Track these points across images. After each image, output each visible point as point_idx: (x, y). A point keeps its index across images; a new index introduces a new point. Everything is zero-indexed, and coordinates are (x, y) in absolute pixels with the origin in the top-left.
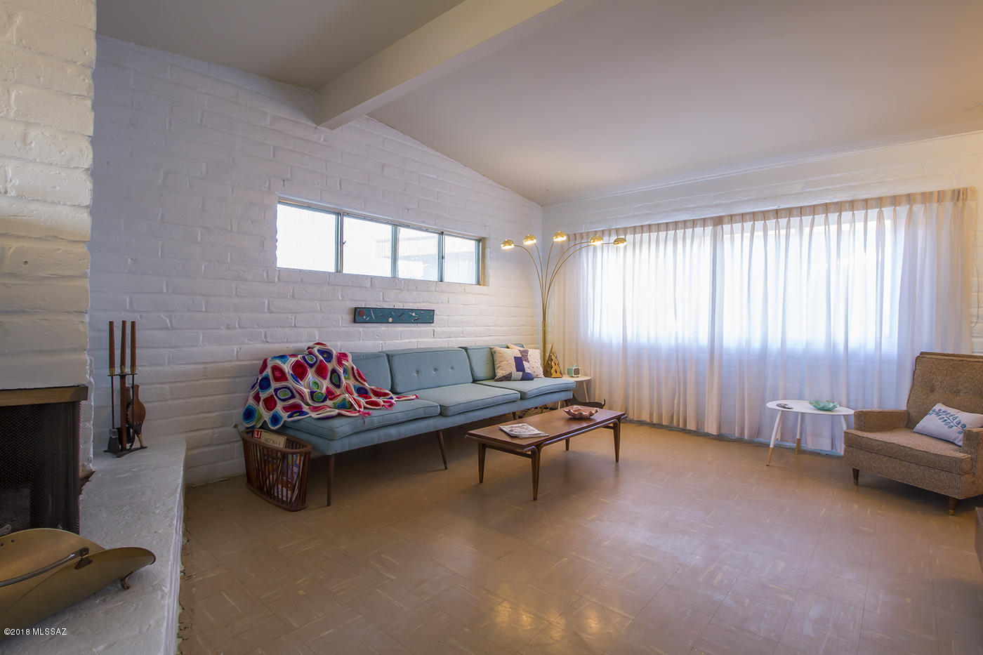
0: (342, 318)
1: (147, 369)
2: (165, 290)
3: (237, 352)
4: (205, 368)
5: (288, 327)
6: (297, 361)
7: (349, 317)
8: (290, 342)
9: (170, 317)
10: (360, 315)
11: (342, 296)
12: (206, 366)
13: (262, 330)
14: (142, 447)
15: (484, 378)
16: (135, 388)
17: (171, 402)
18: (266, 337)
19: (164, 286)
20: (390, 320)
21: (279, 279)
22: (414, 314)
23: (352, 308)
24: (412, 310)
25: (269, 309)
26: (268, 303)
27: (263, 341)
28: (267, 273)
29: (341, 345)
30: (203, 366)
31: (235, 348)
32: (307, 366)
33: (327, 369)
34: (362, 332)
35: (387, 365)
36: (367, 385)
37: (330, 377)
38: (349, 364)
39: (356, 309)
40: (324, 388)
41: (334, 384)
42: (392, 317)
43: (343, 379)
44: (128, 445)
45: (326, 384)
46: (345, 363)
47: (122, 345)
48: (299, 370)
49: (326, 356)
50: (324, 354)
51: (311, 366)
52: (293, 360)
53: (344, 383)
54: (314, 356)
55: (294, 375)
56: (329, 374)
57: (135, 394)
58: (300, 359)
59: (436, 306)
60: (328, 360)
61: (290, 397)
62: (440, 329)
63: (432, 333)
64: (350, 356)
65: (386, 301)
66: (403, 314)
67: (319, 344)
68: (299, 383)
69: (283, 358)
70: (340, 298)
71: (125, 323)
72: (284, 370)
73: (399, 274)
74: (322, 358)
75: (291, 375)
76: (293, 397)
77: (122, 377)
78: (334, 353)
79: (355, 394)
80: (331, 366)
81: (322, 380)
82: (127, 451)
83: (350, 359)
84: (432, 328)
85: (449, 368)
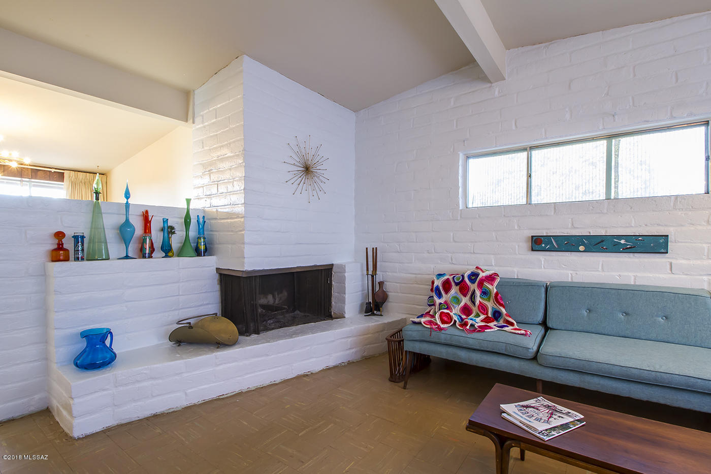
0: (518, 246)
1: (390, 274)
2: (397, 231)
3: (433, 269)
4: (416, 277)
5: (468, 253)
6: (448, 278)
7: (526, 245)
9: (399, 245)
10: (538, 243)
11: (518, 225)
13: (450, 255)
14: (381, 315)
16: (381, 284)
17: (400, 294)
18: (452, 260)
19: (397, 228)
20: (582, 248)
21: (461, 217)
22: (623, 242)
23: (529, 237)
24: (620, 237)
25: (454, 240)
26: (453, 235)
27: (450, 263)
28: (452, 213)
29: (518, 272)
30: (415, 276)
31: (432, 266)
32: (453, 284)
33: (468, 288)
34: (543, 260)
35: (543, 295)
36: (503, 311)
37: (472, 296)
38: (493, 288)
39: (532, 237)
40: (462, 304)
41: (474, 303)
42: (583, 244)
43: (478, 300)
44: (375, 312)
45: (465, 300)
46: (490, 286)
47: (373, 260)
48: (447, 286)
49: (473, 278)
50: (473, 276)
51: (457, 284)
52: (446, 277)
53: (477, 303)
54: (463, 276)
55: (441, 288)
56: (470, 293)
57: (381, 286)
58: (451, 278)
59: (672, 229)
60: (473, 281)
61: (433, 304)
62: (684, 262)
63: (668, 266)
64: (498, 280)
65: (577, 228)
66: (602, 241)
67: (477, 268)
68: (440, 296)
69: (440, 275)
70: (516, 228)
71: (373, 249)
72: (435, 284)
73: (617, 193)
74: (466, 279)
75: (437, 288)
76: (434, 305)
77: (372, 276)
78: (480, 277)
79: (490, 315)
80: (473, 287)
81: (462, 297)
82: (373, 314)
83: (496, 283)
84: (664, 260)
85: (657, 316)
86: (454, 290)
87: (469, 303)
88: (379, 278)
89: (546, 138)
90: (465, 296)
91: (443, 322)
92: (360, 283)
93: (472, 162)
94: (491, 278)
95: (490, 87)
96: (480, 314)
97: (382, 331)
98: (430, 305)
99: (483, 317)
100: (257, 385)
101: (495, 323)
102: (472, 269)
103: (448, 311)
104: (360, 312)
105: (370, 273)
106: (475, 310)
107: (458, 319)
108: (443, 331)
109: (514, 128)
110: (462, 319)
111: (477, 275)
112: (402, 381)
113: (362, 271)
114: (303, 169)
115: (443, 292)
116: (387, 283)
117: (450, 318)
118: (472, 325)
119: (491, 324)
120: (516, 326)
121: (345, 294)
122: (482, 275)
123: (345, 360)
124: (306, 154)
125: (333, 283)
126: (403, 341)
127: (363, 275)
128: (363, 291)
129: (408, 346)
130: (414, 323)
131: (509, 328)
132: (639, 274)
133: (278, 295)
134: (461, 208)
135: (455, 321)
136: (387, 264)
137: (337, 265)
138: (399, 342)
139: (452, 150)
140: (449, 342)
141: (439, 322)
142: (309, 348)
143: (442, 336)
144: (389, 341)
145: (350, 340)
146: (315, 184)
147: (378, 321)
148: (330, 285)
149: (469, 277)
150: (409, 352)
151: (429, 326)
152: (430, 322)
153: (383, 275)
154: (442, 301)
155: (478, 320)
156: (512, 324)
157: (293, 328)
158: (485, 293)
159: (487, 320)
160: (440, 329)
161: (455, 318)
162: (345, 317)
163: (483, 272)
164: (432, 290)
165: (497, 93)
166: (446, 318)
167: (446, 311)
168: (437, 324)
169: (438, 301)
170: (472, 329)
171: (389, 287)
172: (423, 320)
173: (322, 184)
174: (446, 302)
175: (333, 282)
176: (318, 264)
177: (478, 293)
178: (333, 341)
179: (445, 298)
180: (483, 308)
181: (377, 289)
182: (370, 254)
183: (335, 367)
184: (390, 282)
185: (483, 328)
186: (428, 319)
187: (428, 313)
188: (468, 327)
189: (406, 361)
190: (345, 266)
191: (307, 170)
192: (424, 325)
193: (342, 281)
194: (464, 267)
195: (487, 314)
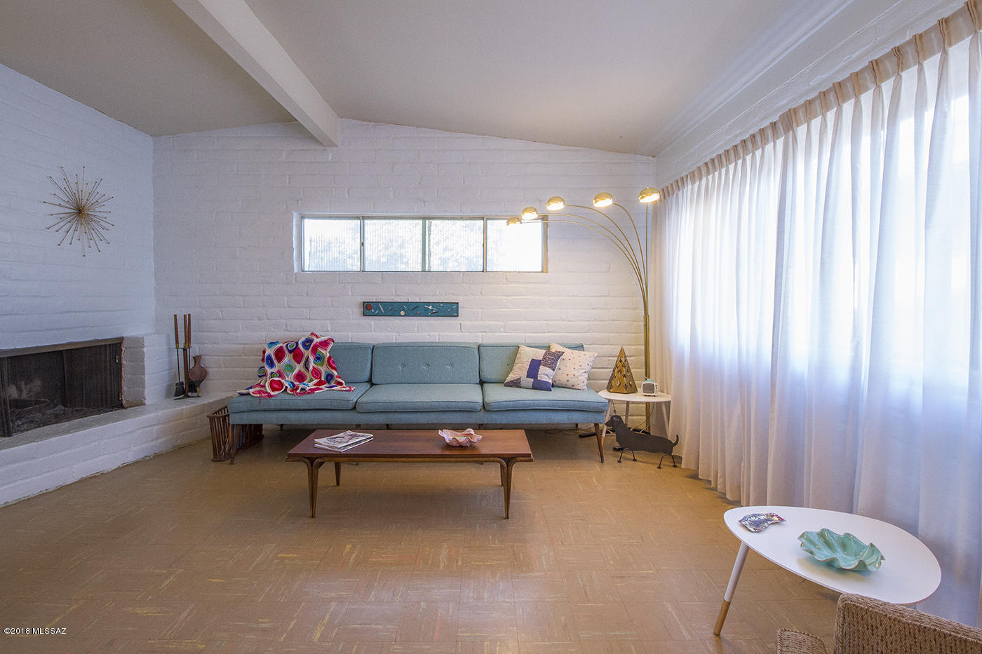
0: (352, 311)
1: (210, 346)
2: (218, 294)
3: (265, 337)
4: (242, 347)
5: (304, 319)
6: (282, 346)
7: (359, 310)
8: (305, 331)
9: (222, 311)
10: (369, 309)
11: (352, 292)
12: (245, 346)
13: (284, 322)
14: (198, 396)
15: (496, 381)
16: (197, 359)
17: (224, 369)
18: (286, 327)
19: (218, 291)
20: (402, 313)
21: (296, 281)
22: (430, 307)
23: (361, 303)
24: (429, 304)
25: (288, 305)
26: (288, 300)
27: (284, 330)
28: (286, 277)
29: (352, 336)
31: (264, 334)
32: (286, 352)
33: (302, 355)
34: (373, 324)
35: (370, 356)
36: (335, 373)
37: (306, 362)
38: (326, 353)
39: (364, 303)
40: (296, 371)
41: (307, 369)
42: (404, 310)
43: (312, 365)
44: (190, 394)
45: (299, 367)
46: (323, 352)
47: (184, 330)
48: (280, 354)
49: (307, 344)
50: (307, 342)
51: (290, 352)
52: (279, 346)
53: (311, 368)
54: (297, 343)
55: (273, 357)
56: (304, 360)
57: (197, 361)
58: (284, 346)
59: (461, 298)
60: (306, 347)
61: (263, 375)
62: (468, 323)
63: (459, 326)
64: (332, 344)
65: (399, 295)
66: (417, 307)
67: (312, 334)
68: (272, 365)
69: (272, 344)
70: (350, 293)
71: (185, 316)
72: (267, 354)
73: (429, 267)
74: (300, 346)
75: (269, 358)
76: (265, 375)
77: (185, 350)
78: (314, 342)
79: (323, 379)
80: (307, 353)
81: (296, 364)
82: (188, 397)
83: (329, 349)
84: (456, 322)
85: (447, 365)
86: (288, 358)
87: (303, 370)
88: (195, 350)
89: (374, 212)
90: (299, 362)
91: (274, 389)
92: (167, 360)
93: (307, 222)
94: (325, 344)
95: (324, 150)
96: (313, 378)
97: (200, 414)
98: (260, 377)
99: (316, 381)
100: (20, 497)
101: (327, 385)
102: (308, 335)
103: (280, 379)
104: (168, 395)
105: (181, 346)
106: (309, 375)
107: (289, 385)
108: (273, 398)
109: (347, 197)
110: (294, 385)
111: (312, 341)
112: (227, 459)
113: (168, 344)
114: (72, 211)
115: (275, 361)
116: (206, 357)
117: (281, 384)
118: (302, 389)
119: (323, 387)
120: (344, 385)
121: (144, 374)
122: (316, 340)
123: (151, 453)
124: (78, 191)
125: (124, 362)
126: (228, 415)
127: (169, 349)
128: (170, 369)
129: (235, 419)
130: (242, 394)
131: (338, 388)
132: (441, 334)
133: (26, 384)
134: (296, 270)
135: (286, 387)
136: (204, 334)
137: (129, 338)
138: (224, 418)
139: (284, 208)
140: (279, 407)
141: (269, 390)
142: (97, 443)
143: (272, 403)
144: (211, 419)
145: (155, 428)
146: (92, 231)
147: (193, 403)
148: (119, 366)
149: (304, 344)
150: (237, 425)
151: (258, 395)
152: (259, 392)
153: (199, 347)
154: (274, 370)
155: (310, 384)
156: (340, 384)
157: (65, 425)
158: (319, 359)
159: (321, 383)
160: (270, 396)
161: (286, 384)
162: (145, 404)
163: (317, 337)
164: (263, 360)
165: (330, 158)
166: (276, 386)
167: (277, 379)
168: (267, 392)
169: (269, 371)
170: (302, 392)
171: (210, 363)
172: (251, 391)
173: (102, 232)
174: (279, 372)
175: (123, 360)
176: (99, 339)
177: (312, 359)
178: (134, 432)
179: (278, 366)
180: (316, 373)
181: (192, 366)
182: (181, 323)
183: (135, 463)
184: (209, 355)
185: (312, 391)
186: (258, 389)
187: (259, 384)
188: (298, 391)
189: (231, 438)
190: (143, 339)
191: (80, 212)
192: (255, 395)
193: (139, 359)
194: (300, 333)
195: (320, 378)
